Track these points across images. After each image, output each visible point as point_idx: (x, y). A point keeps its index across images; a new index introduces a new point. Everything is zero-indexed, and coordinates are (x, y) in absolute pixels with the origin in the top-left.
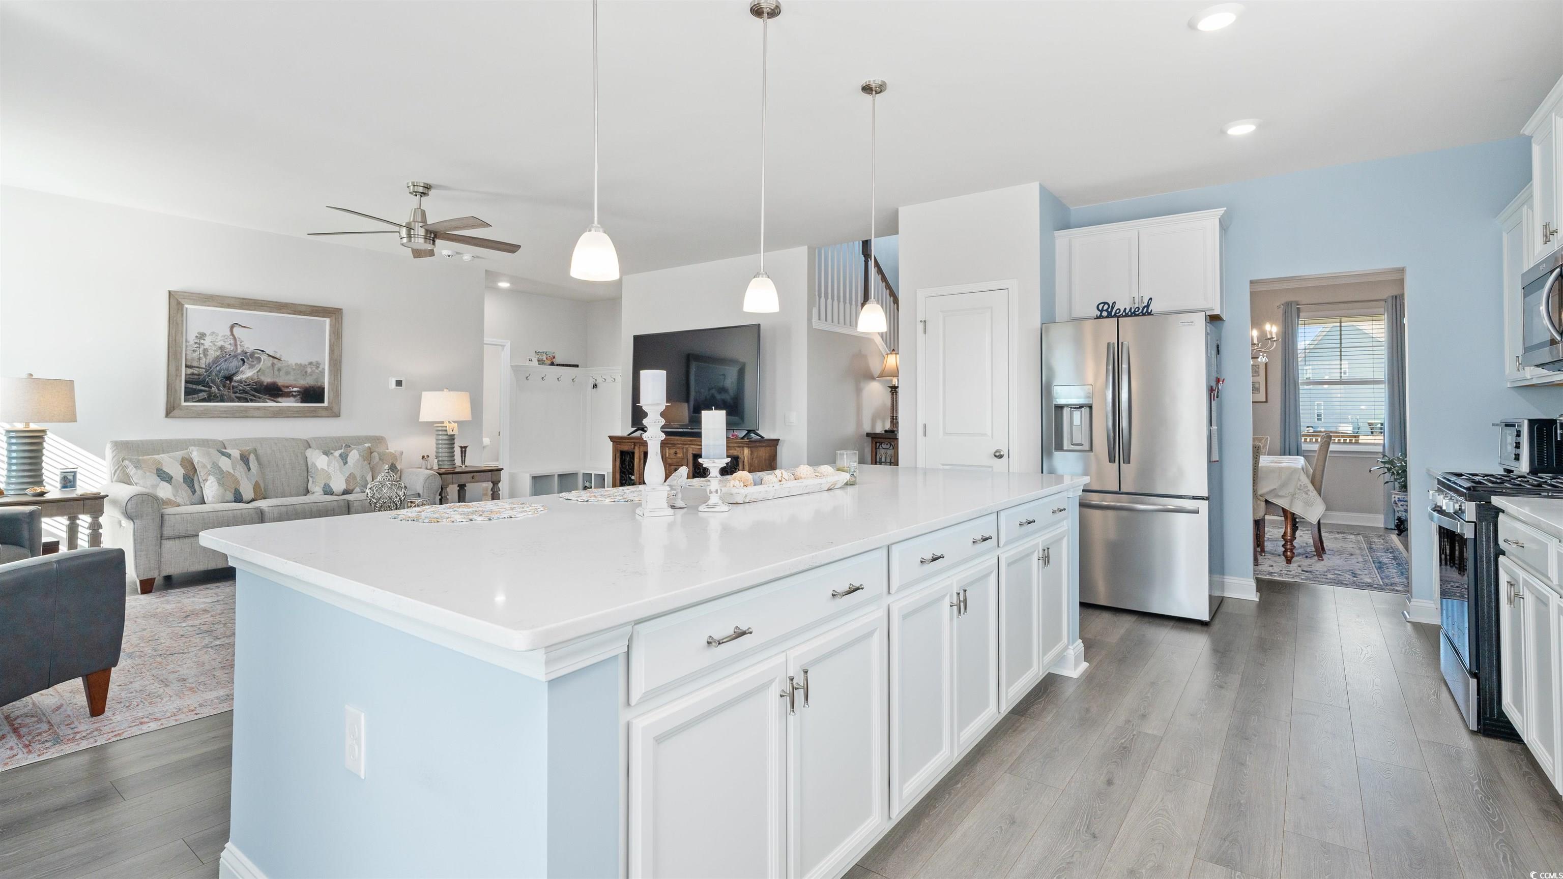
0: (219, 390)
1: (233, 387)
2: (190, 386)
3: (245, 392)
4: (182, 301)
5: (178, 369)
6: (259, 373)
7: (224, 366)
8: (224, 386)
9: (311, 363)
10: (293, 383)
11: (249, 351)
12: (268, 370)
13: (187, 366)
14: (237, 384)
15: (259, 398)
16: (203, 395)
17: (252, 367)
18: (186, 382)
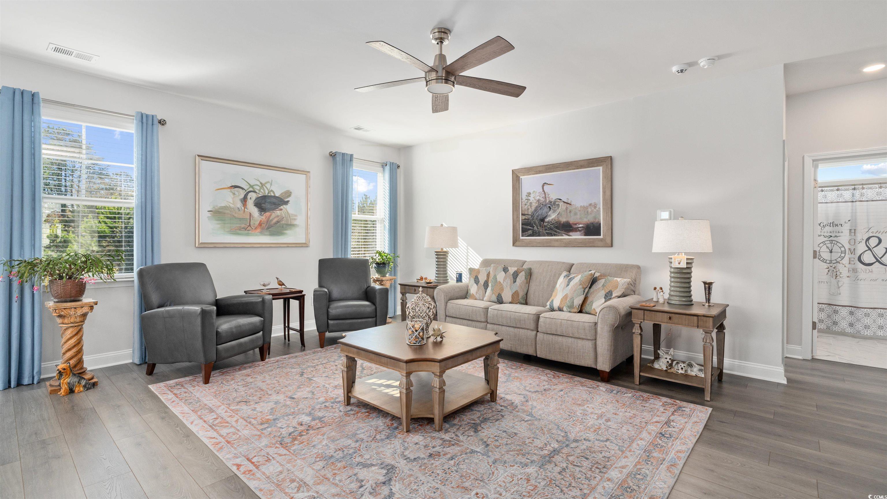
0: (538, 228)
1: (545, 226)
2: (524, 227)
3: (551, 229)
4: (518, 174)
5: (518, 217)
6: (559, 215)
7: (540, 212)
8: (540, 226)
9: (590, 205)
10: (579, 221)
11: (553, 200)
12: (563, 213)
13: (522, 215)
14: (546, 224)
15: (559, 233)
16: (530, 232)
17: (554, 211)
18: (522, 224)
